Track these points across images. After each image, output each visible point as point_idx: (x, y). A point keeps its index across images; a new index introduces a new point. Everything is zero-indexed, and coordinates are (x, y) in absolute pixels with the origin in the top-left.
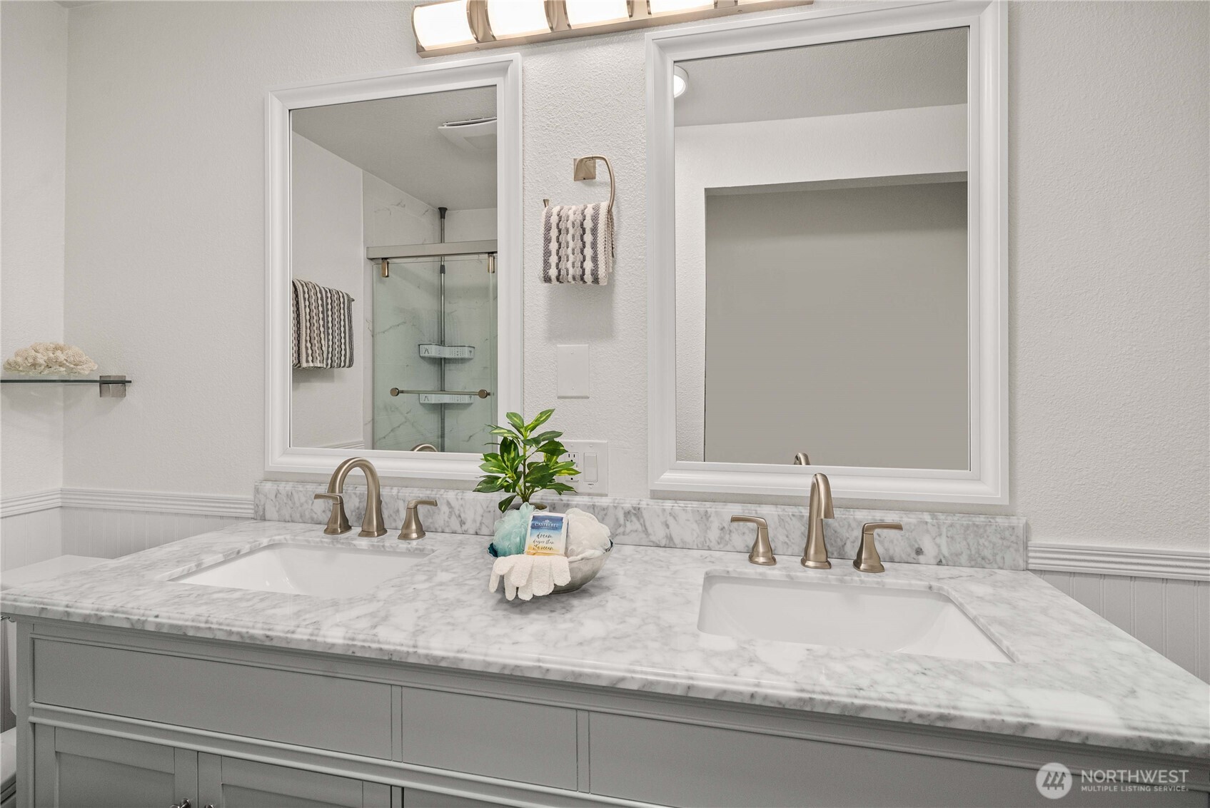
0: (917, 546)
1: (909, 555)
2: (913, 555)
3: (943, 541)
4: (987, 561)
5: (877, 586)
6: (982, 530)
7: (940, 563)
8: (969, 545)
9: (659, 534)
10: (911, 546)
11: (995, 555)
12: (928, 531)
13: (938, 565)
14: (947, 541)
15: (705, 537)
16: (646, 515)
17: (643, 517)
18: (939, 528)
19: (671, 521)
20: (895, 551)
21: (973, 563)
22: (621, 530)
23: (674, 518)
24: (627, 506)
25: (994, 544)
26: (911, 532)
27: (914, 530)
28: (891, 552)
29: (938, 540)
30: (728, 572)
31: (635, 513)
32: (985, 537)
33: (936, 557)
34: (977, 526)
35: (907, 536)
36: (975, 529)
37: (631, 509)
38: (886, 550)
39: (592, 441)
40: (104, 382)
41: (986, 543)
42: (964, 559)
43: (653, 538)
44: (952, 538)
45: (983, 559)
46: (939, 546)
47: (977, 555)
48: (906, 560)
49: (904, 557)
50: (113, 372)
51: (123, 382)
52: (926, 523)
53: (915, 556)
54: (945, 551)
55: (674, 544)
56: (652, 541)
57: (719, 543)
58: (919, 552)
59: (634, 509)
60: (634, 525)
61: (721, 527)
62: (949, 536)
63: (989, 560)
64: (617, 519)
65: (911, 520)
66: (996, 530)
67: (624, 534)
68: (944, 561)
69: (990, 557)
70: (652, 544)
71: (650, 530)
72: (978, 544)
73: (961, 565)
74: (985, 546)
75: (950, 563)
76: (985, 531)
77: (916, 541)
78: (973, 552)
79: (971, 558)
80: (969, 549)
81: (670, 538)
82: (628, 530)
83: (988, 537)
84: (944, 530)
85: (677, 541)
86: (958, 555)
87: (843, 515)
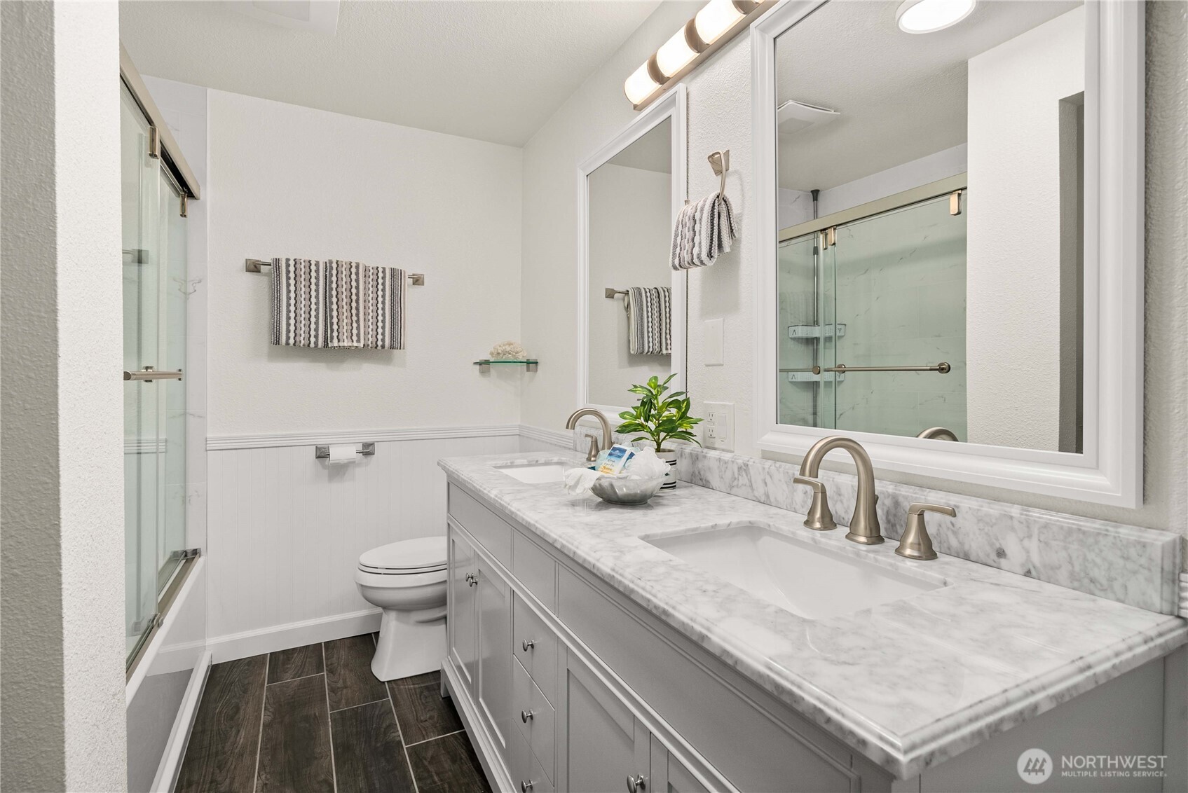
0: (998, 546)
1: (988, 556)
2: (993, 556)
3: (1033, 545)
4: (1099, 586)
5: (889, 568)
6: (1091, 540)
7: (1028, 574)
8: (1071, 558)
9: (760, 491)
10: (991, 545)
11: (1111, 580)
12: (1013, 529)
13: (1025, 576)
14: (1039, 547)
15: (792, 499)
16: (752, 472)
17: (749, 473)
18: (1028, 527)
19: (768, 480)
20: (970, 546)
21: (1076, 584)
22: (735, 483)
23: (771, 477)
24: (740, 462)
25: (1111, 564)
26: (992, 527)
27: (995, 524)
28: (966, 547)
29: (1026, 542)
30: (769, 526)
31: (744, 468)
32: (1097, 551)
33: (1023, 565)
34: (1084, 533)
35: (986, 530)
36: (1081, 536)
37: (742, 464)
38: (960, 543)
39: (724, 403)
40: (528, 363)
41: (1098, 560)
42: (1063, 574)
43: (756, 493)
44: (1047, 544)
45: (1092, 581)
46: (1028, 552)
47: (1082, 575)
48: (984, 561)
49: (982, 557)
50: (533, 358)
51: (536, 363)
52: (1011, 518)
53: (996, 558)
54: (1036, 559)
55: (770, 502)
56: (755, 496)
57: (802, 507)
58: (1001, 553)
59: (744, 464)
60: (743, 480)
61: (804, 491)
62: (1042, 539)
63: (1101, 585)
64: (733, 473)
65: (992, 511)
66: (1113, 544)
67: (737, 486)
68: (1034, 573)
69: (1104, 582)
70: (754, 499)
71: (754, 486)
72: (1085, 559)
73: (1057, 583)
74: (1095, 564)
75: (1042, 577)
76: (1097, 542)
77: (997, 539)
78: (1077, 568)
79: (1073, 577)
80: (1071, 563)
81: (767, 496)
82: (740, 484)
83: (1101, 551)
84: (1035, 531)
85: (772, 499)
86: (1057, 568)
87: (915, 493)
